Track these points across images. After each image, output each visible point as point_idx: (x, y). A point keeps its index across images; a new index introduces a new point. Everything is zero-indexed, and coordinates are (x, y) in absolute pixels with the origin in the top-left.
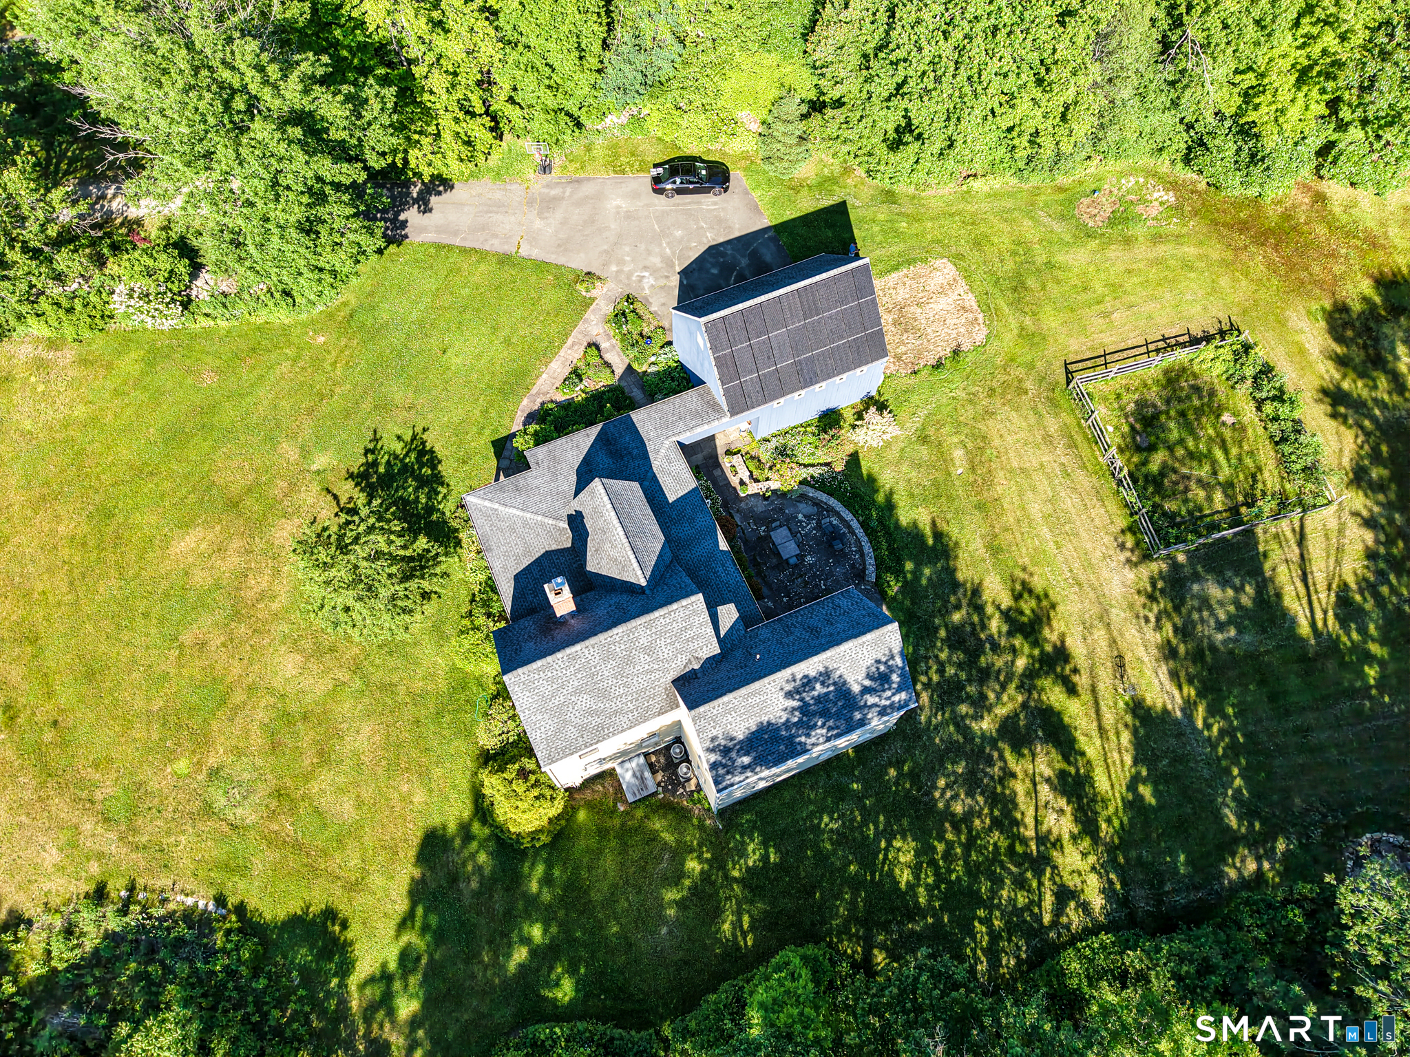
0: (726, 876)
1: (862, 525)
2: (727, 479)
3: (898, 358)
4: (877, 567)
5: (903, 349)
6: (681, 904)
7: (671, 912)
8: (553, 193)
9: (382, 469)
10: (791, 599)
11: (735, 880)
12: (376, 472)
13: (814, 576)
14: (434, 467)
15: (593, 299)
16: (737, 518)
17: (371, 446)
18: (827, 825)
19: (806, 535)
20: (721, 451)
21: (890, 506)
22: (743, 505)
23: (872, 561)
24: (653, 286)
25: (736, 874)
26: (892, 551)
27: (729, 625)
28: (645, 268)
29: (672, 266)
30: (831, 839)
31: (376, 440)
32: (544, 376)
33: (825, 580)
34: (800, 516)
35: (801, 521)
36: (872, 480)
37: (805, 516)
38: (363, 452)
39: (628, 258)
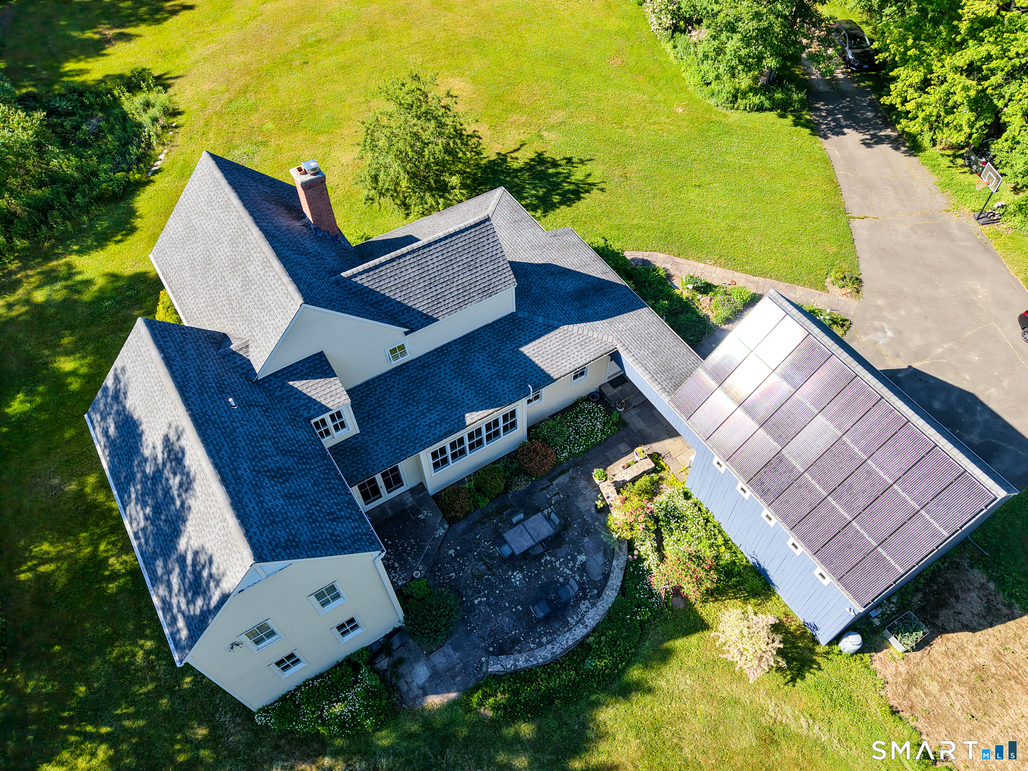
0: (102, 536)
1: (582, 644)
2: (617, 459)
3: (911, 681)
4: (515, 675)
5: (934, 687)
6: (80, 495)
7: (73, 487)
8: (955, 231)
9: (551, 171)
10: (453, 559)
11: (96, 548)
12: (547, 168)
13: (491, 586)
14: (562, 203)
15: (824, 288)
16: (563, 479)
17: (575, 160)
18: (142, 647)
19: (554, 568)
20: (657, 447)
21: (626, 691)
22: (583, 483)
23: (521, 664)
24: (876, 343)
25: (102, 547)
26: (548, 698)
27: (312, 394)
28: (899, 332)
29: (917, 359)
30: (123, 656)
31: (582, 162)
32: (701, 265)
33: (488, 604)
34: (582, 558)
35: (574, 559)
36: (665, 656)
37: (583, 564)
38: (568, 156)
39: (903, 313)
